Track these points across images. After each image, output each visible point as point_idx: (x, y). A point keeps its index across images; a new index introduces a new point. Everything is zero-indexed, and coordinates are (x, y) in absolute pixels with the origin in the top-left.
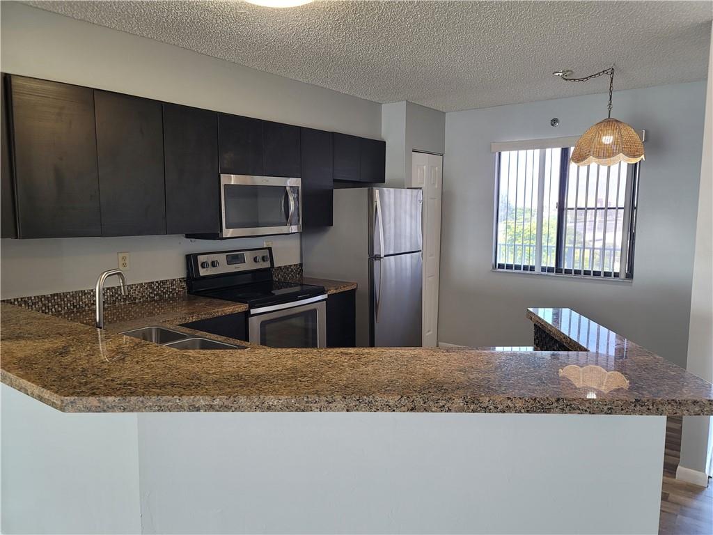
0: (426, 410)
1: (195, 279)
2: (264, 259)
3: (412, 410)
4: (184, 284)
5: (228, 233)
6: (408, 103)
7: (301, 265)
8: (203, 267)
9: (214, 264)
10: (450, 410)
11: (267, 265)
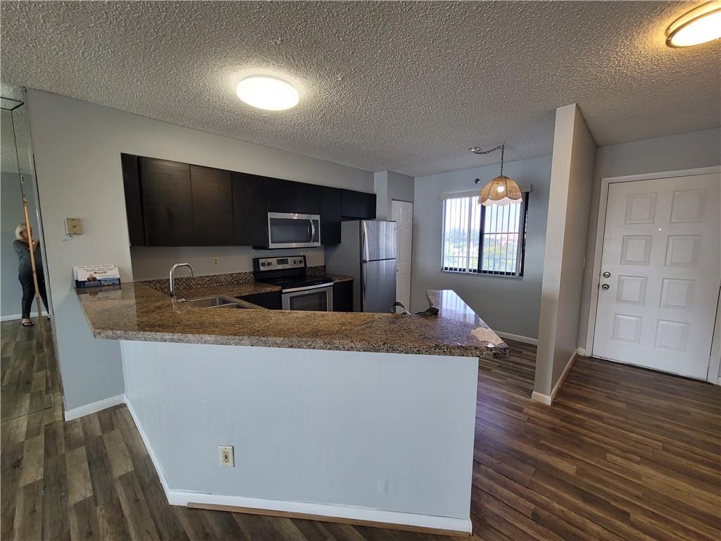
0: (299, 347)
1: (257, 272)
2: (300, 262)
3: (291, 347)
4: (252, 275)
5: (271, 246)
6: (388, 171)
7: (325, 266)
8: (262, 265)
9: (269, 264)
10: (315, 348)
11: (302, 265)
